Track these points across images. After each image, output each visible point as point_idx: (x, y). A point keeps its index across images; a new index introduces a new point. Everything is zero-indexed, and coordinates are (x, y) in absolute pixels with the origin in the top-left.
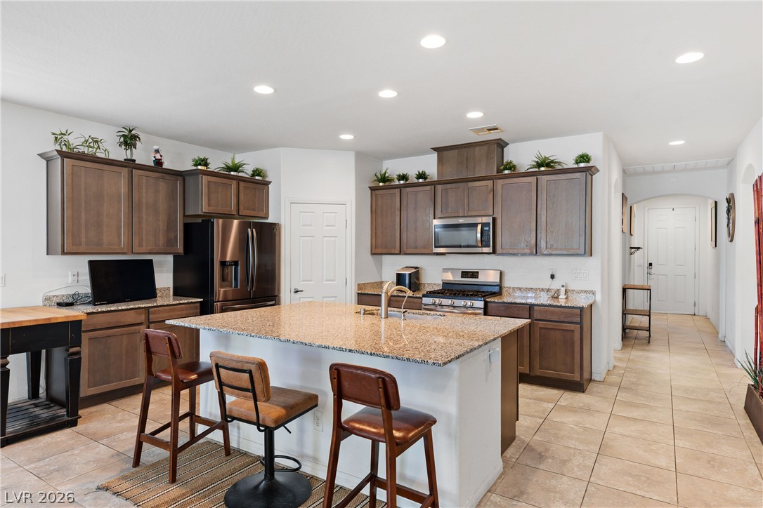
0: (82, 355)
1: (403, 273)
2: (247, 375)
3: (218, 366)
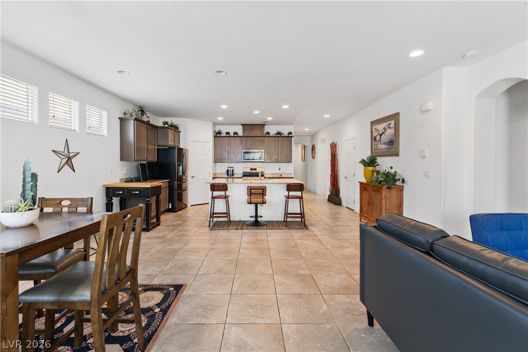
0: (151, 201)
1: (230, 169)
2: (262, 190)
3: (251, 189)
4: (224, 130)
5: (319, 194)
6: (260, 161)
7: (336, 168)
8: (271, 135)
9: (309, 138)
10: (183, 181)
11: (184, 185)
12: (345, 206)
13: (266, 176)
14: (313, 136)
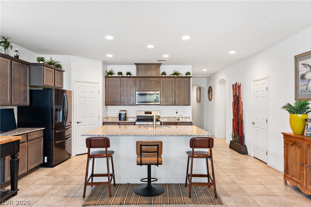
1: (122, 113)
2: (156, 147)
3: (141, 146)
4: (116, 69)
5: (217, 138)
6: (155, 103)
7: (241, 112)
8: (167, 75)
9: (205, 80)
10: (66, 128)
11: (67, 133)
12: (252, 156)
13: (162, 120)
14: (210, 78)
